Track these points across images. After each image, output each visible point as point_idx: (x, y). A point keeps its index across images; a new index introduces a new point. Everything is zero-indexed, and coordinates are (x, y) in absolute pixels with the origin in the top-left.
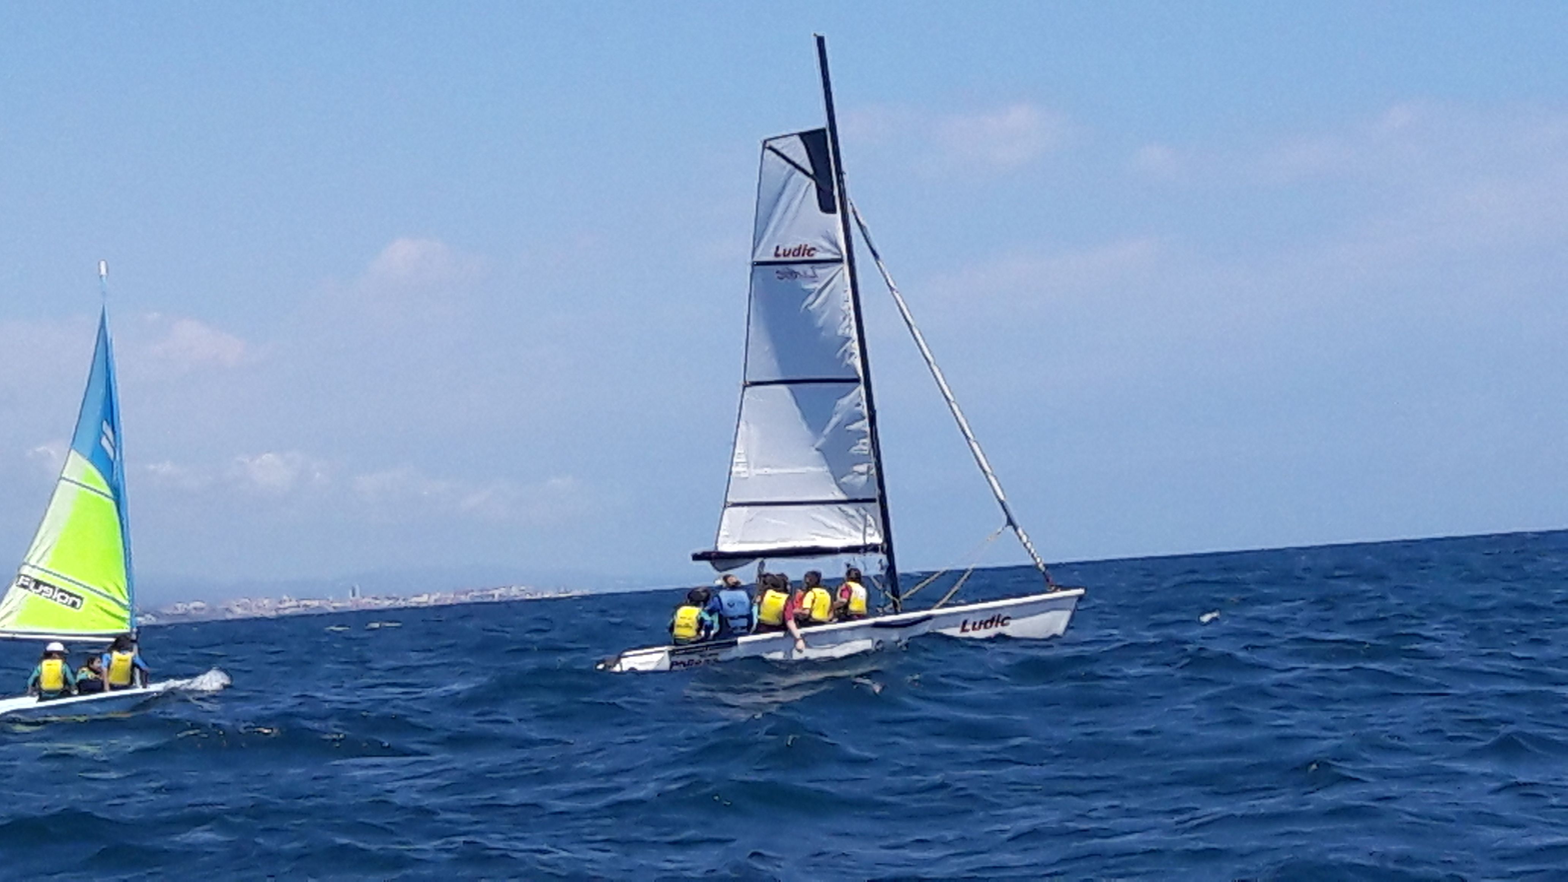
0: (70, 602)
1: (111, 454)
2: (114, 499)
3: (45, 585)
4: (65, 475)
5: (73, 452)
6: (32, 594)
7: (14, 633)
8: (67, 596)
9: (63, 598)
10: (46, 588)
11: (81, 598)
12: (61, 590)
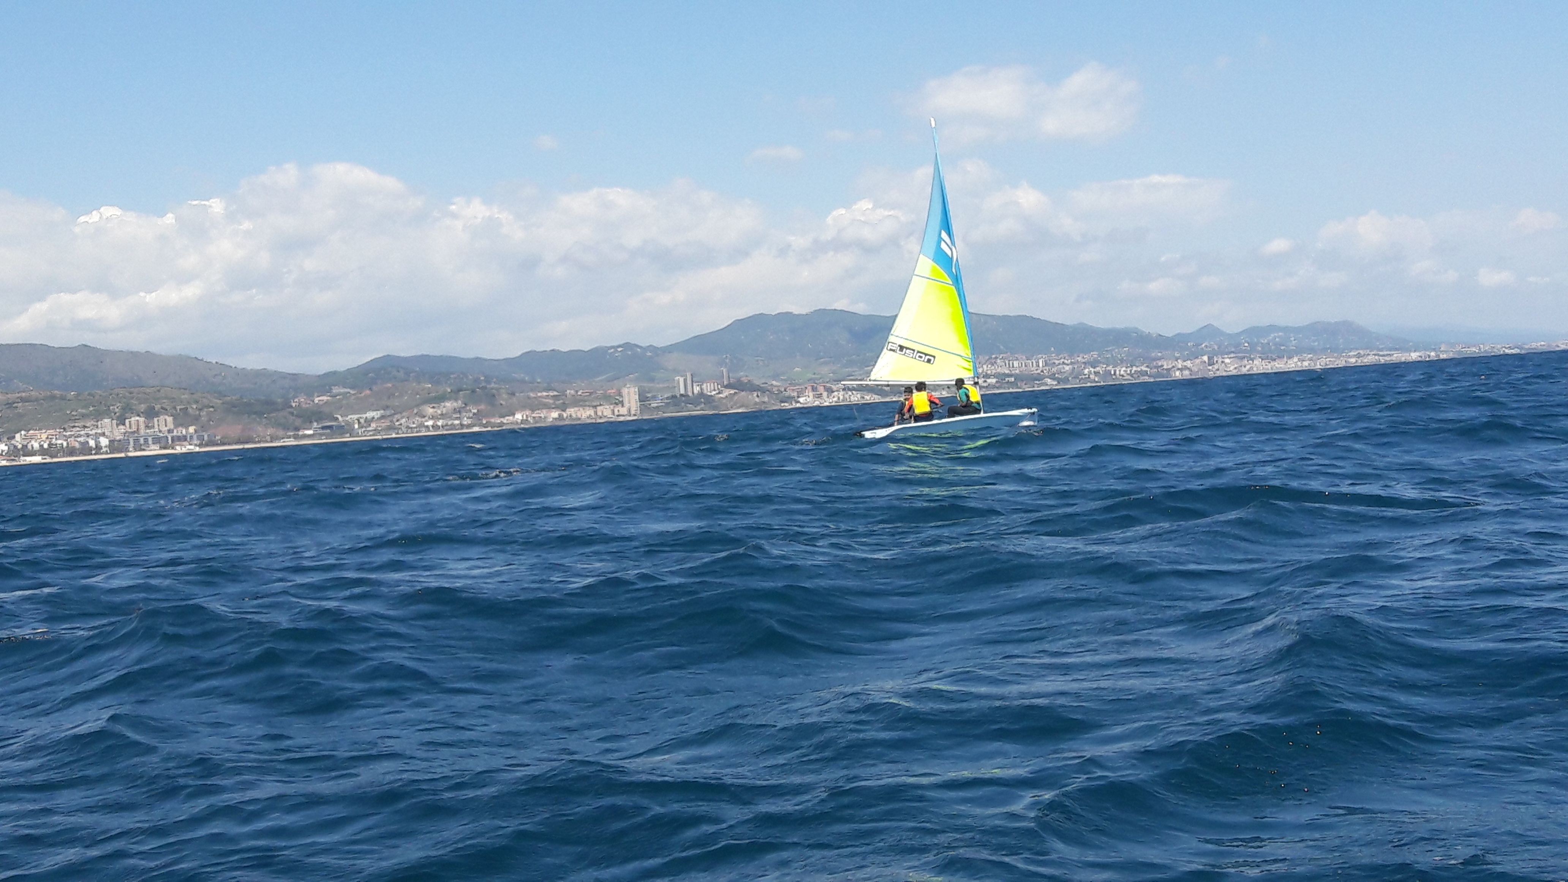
0: (926, 360)
1: (949, 253)
2: (953, 287)
3: (907, 348)
4: (915, 273)
5: (921, 256)
6: (897, 356)
7: (888, 381)
8: (924, 356)
9: (921, 357)
10: (908, 351)
11: (934, 357)
12: (918, 352)
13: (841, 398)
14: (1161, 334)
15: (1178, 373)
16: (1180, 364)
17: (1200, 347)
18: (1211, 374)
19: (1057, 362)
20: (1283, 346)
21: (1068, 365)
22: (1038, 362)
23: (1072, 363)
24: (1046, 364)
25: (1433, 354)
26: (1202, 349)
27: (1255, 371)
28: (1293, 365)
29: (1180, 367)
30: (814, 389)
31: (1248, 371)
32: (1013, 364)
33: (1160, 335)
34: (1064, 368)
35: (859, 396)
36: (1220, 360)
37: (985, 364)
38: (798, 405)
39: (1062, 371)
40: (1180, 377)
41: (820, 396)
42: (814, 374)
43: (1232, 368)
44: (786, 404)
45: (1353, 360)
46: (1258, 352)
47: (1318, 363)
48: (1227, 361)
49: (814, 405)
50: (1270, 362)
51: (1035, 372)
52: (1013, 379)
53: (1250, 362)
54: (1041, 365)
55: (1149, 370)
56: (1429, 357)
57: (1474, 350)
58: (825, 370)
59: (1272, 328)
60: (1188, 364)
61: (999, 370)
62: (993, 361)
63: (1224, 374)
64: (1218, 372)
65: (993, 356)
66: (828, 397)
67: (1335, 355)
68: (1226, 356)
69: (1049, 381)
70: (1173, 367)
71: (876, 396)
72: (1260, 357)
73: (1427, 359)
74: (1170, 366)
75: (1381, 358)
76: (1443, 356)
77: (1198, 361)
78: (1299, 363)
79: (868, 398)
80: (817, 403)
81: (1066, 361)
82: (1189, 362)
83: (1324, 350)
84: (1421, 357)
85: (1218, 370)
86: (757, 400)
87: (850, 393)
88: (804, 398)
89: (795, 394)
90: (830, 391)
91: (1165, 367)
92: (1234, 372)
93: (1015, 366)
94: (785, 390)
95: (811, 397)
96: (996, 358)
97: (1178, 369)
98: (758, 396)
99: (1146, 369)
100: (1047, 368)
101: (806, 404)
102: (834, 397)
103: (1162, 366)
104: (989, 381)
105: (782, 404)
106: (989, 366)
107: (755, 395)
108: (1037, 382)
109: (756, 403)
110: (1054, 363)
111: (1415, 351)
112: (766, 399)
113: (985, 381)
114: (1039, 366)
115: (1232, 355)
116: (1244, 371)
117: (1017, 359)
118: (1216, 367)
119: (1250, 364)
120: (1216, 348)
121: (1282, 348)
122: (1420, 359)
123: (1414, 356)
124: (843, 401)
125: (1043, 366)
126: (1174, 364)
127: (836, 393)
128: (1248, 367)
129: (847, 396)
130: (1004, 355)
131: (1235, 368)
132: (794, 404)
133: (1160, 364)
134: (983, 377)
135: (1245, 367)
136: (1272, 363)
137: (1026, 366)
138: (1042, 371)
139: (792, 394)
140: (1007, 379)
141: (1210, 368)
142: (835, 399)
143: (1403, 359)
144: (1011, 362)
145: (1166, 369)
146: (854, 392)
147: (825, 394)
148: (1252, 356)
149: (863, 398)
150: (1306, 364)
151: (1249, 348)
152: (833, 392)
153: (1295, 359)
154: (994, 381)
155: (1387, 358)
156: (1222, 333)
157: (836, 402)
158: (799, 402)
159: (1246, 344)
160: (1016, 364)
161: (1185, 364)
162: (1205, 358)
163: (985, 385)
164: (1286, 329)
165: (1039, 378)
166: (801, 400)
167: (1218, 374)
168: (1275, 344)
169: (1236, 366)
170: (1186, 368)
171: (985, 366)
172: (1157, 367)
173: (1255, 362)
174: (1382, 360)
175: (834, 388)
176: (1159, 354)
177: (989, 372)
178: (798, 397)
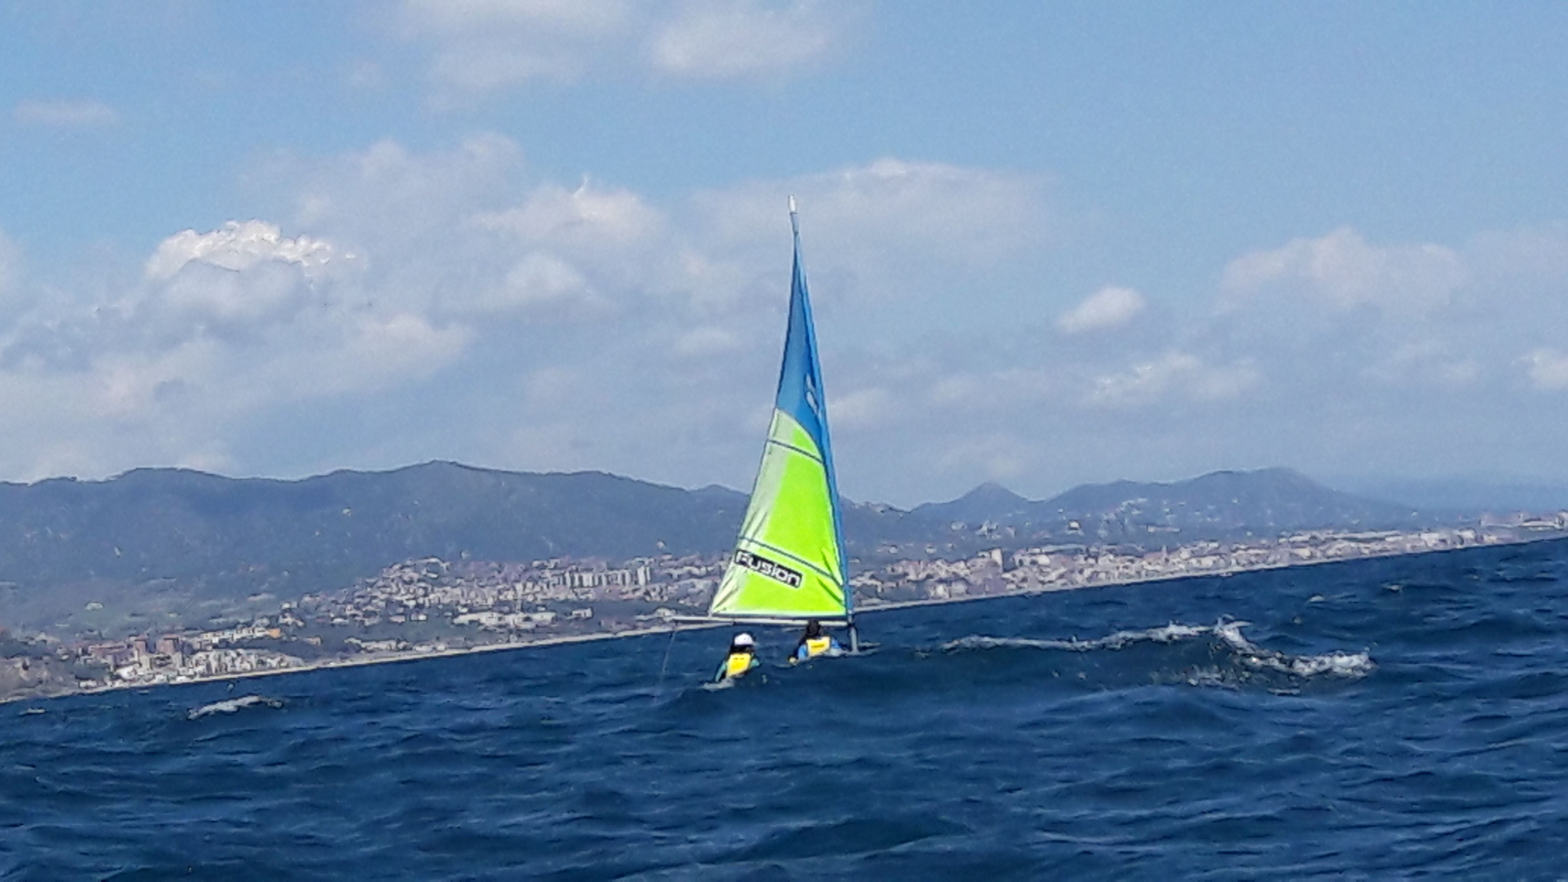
0: (789, 580)
1: (816, 412)
2: (822, 462)
3: (763, 560)
5: (778, 410)
6: (749, 572)
8: (786, 573)
9: (782, 575)
10: (764, 565)
11: (800, 575)
12: (780, 566)
13: (214, 665)
14: (895, 506)
15: (941, 590)
16: (942, 570)
17: (979, 532)
18: (1011, 590)
19: (676, 573)
20: (1153, 525)
21: (700, 577)
22: (634, 575)
23: (708, 574)
24: (653, 578)
25: (1468, 535)
26: (983, 536)
27: (1103, 580)
28: (1182, 566)
29: (943, 575)
30: (150, 648)
31: (1089, 579)
32: (581, 579)
33: (891, 509)
34: (694, 586)
35: (253, 659)
36: (1027, 560)
37: (517, 581)
38: (118, 684)
39: (691, 590)
40: (947, 598)
41: (164, 662)
42: (134, 615)
43: (1053, 576)
44: (90, 683)
45: (1305, 552)
46: (1103, 541)
47: (1234, 561)
48: (1043, 560)
49: (155, 681)
50: (1132, 561)
51: (630, 595)
52: (588, 613)
53: (1091, 561)
54: (642, 580)
55: (879, 583)
56: (1462, 542)
57: (1550, 524)
58: (159, 604)
59: (1123, 489)
60: (961, 568)
61: (551, 593)
62: (536, 574)
63: (1038, 589)
64: (1025, 585)
65: (536, 563)
66: (184, 665)
67: (1264, 542)
68: (1037, 550)
69: (667, 614)
70: (929, 577)
71: (288, 659)
72: (1111, 552)
73: (1459, 546)
74: (922, 576)
75: (1362, 545)
76: (1491, 539)
77: (980, 562)
78: (1194, 561)
79: (274, 663)
80: (159, 679)
81: (695, 571)
82: (962, 565)
83: (1239, 534)
84: (1443, 541)
85: (1024, 580)
86: (23, 674)
87: (233, 654)
88: (130, 669)
89: (109, 660)
90: (188, 651)
91: (912, 577)
92: (1058, 586)
93: (585, 583)
94: (85, 652)
95: (146, 666)
96: (542, 567)
97: (941, 581)
98: (25, 668)
99: (874, 582)
100: (657, 587)
101: (131, 681)
102: (197, 664)
103: (906, 574)
104: (537, 617)
105: (83, 684)
106: (530, 585)
107: (19, 665)
108: (642, 617)
109: (23, 684)
110: (671, 575)
111: (1429, 531)
112: (45, 674)
113: (527, 619)
114: (636, 583)
115: (1050, 548)
116: (1081, 581)
117: (588, 570)
118: (1020, 574)
119: (1092, 566)
120: (1011, 532)
121: (1151, 529)
122: (1441, 547)
123: (1430, 540)
124: (219, 670)
125: (647, 583)
126: (929, 572)
127: (201, 655)
128: (1087, 572)
129: (227, 660)
130: (558, 561)
131: (1061, 576)
132: (109, 683)
133: (900, 570)
134: (522, 610)
135: (1081, 572)
136: (1138, 564)
137: (608, 583)
138: (647, 593)
139: (103, 661)
140: (575, 612)
141: (1007, 576)
142: (201, 668)
143: (1408, 548)
144: (576, 576)
145: (916, 582)
146: (241, 651)
147: (177, 658)
148: (1093, 550)
149: (263, 663)
150: (1208, 562)
151: (1080, 532)
152: (194, 652)
153: (1185, 554)
154: (548, 616)
155: (1376, 546)
156: (1019, 502)
157: (202, 675)
158: (118, 677)
159: (1074, 525)
160: (587, 579)
161: (953, 569)
162: (997, 556)
163: (528, 626)
164: (1153, 490)
165: (646, 607)
166: (124, 672)
167: (1027, 588)
168: (1136, 522)
169: (1063, 570)
170: (957, 578)
171: (519, 587)
172: (895, 578)
173: (1100, 561)
174: (1366, 550)
175: (195, 642)
176: (893, 550)
177: (530, 598)
178: (117, 667)
